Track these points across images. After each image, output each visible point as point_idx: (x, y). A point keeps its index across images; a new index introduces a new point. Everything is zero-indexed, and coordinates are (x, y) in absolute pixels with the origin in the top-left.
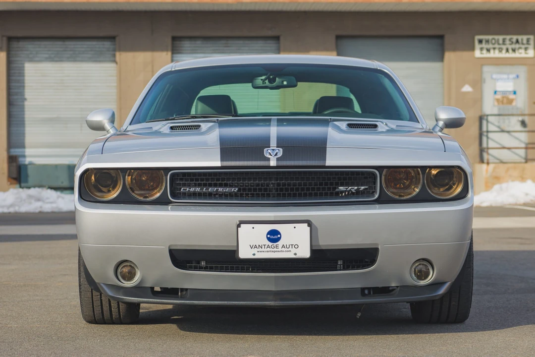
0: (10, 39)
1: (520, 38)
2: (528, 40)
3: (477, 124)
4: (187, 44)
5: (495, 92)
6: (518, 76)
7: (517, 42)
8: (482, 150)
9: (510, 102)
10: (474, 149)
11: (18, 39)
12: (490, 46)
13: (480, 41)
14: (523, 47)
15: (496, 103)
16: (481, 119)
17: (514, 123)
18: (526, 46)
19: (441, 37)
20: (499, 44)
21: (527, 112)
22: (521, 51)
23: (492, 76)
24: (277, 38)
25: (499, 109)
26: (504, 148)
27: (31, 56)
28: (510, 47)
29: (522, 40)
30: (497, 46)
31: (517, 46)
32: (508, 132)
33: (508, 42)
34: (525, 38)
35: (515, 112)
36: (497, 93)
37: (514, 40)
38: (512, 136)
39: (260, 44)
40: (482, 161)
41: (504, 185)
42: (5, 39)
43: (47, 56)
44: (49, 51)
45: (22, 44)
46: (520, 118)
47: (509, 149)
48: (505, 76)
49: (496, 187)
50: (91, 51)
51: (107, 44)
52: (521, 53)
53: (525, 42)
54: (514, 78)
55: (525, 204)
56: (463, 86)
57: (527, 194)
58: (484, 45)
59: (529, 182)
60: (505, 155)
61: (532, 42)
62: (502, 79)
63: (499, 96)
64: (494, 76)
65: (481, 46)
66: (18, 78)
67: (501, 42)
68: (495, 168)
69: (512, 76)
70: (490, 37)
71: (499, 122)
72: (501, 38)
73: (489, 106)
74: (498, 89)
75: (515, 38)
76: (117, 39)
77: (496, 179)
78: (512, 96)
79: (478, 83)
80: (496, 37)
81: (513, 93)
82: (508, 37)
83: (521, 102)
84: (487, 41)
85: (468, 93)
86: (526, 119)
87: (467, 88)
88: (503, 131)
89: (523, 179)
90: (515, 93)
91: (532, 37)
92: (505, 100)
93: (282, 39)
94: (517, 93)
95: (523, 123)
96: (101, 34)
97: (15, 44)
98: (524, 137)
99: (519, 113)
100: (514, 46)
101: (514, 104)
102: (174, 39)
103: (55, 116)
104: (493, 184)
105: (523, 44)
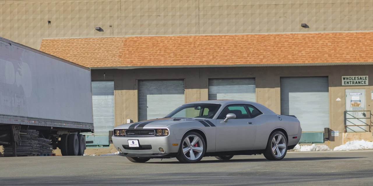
0: (139, 81)
1: (362, 77)
2: (366, 78)
3: (343, 115)
4: (215, 82)
5: (351, 101)
6: (361, 94)
7: (361, 78)
8: (346, 127)
9: (358, 105)
10: (342, 126)
11: (143, 80)
12: (349, 80)
13: (344, 79)
14: (363, 81)
15: (352, 106)
16: (345, 113)
17: (360, 115)
18: (365, 80)
19: (327, 77)
20: (352, 80)
21: (366, 110)
22: (362, 82)
23: (350, 93)
24: (254, 78)
25: (353, 108)
26: (356, 125)
27: (148, 88)
28: (357, 81)
29: (363, 77)
30: (351, 80)
31: (361, 80)
32: (357, 119)
33: (356, 79)
34: (364, 77)
35: (360, 110)
36: (352, 101)
37: (359, 78)
38: (359, 120)
39: (247, 81)
40: (346, 132)
41: (352, 142)
42: (137, 80)
43: (155, 87)
44: (155, 85)
45: (144, 82)
46: (363, 112)
47: (358, 126)
48: (356, 94)
49: (347, 143)
50: (174, 85)
51: (181, 82)
52: (363, 83)
53: (364, 78)
54: (360, 95)
55: (358, 150)
56: (337, 98)
57: (361, 146)
58: (345, 80)
59: (363, 140)
60: (356, 129)
61: (367, 79)
62: (354, 95)
63: (353, 103)
64: (351, 94)
65: (344, 81)
66: (143, 97)
67: (353, 79)
68: (348, 135)
69: (358, 94)
70: (349, 77)
71: (353, 114)
72: (353, 77)
73: (349, 107)
74: (353, 99)
75: (360, 77)
76: (185, 80)
77: (349, 139)
78: (359, 103)
79: (344, 97)
80: (351, 77)
81: (359, 101)
82: (357, 77)
83: (363, 105)
84: (347, 79)
85: (339, 101)
86: (365, 112)
87: (338, 99)
88: (355, 118)
89: (360, 139)
90: (360, 101)
91: (367, 76)
92: (356, 104)
93: (256, 78)
94: (361, 101)
95: (364, 115)
96: (178, 78)
97: (141, 83)
98: (364, 120)
99: (362, 110)
100: (359, 80)
101: (360, 106)
102: (209, 79)
103: (159, 113)
104: (347, 141)
105: (363, 79)
